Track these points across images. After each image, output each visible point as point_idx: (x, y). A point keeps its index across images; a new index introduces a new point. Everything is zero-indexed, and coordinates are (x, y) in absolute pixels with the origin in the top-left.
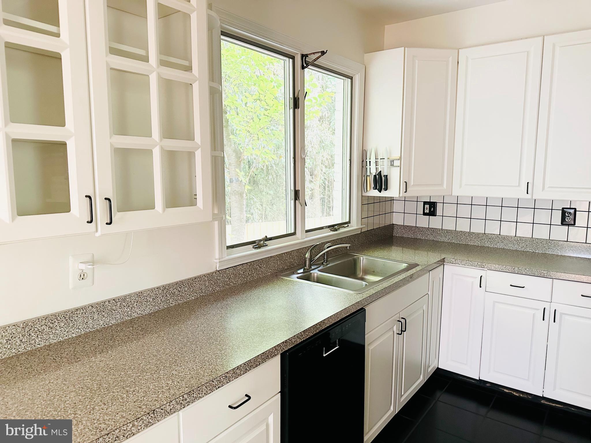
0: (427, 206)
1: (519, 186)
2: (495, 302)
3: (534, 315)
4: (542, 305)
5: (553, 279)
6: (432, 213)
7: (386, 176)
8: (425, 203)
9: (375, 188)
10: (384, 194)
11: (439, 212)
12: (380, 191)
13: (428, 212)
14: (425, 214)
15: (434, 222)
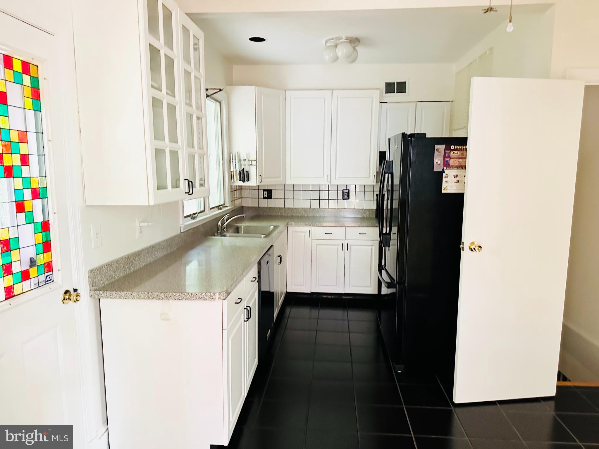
0: (266, 192)
1: (323, 177)
2: (317, 245)
3: (337, 248)
4: (340, 243)
5: (345, 227)
6: (269, 197)
7: (247, 172)
8: (264, 190)
9: (240, 180)
10: (246, 184)
11: (273, 196)
12: (244, 182)
13: (266, 196)
14: (264, 198)
15: (271, 203)
